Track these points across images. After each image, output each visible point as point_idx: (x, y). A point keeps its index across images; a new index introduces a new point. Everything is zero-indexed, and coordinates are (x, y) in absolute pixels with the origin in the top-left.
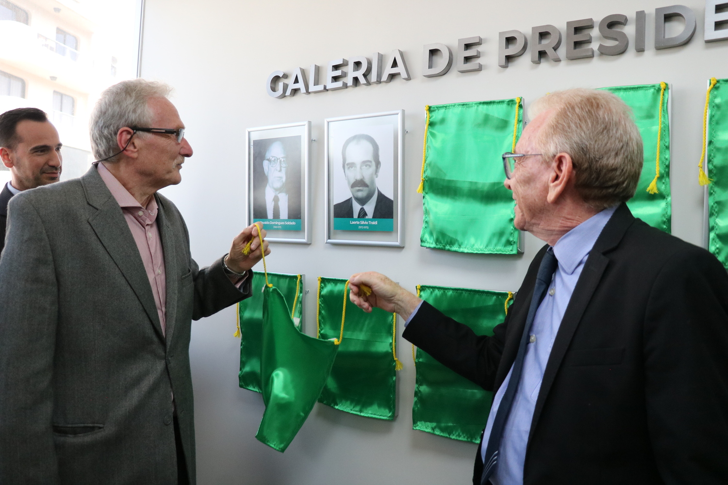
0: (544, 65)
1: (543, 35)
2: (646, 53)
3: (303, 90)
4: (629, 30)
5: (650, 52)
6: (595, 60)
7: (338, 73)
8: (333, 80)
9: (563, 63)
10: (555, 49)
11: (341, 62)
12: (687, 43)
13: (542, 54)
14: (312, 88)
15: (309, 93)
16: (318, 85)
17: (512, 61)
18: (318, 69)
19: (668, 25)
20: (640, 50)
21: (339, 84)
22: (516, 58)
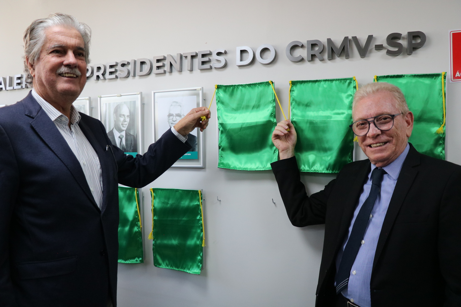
0: (100, 81)
1: (99, 68)
2: (136, 77)
3: (4, 89)
4: (130, 67)
5: (137, 77)
6: (118, 79)
7: (19, 81)
8: (17, 84)
9: (107, 81)
10: (103, 75)
11: (20, 76)
12: (149, 73)
13: (98, 77)
14: (8, 88)
15: (8, 90)
16: (11, 86)
17: (89, 79)
18: (11, 79)
19: (143, 66)
20: (134, 76)
21: (19, 87)
22: (89, 78)
